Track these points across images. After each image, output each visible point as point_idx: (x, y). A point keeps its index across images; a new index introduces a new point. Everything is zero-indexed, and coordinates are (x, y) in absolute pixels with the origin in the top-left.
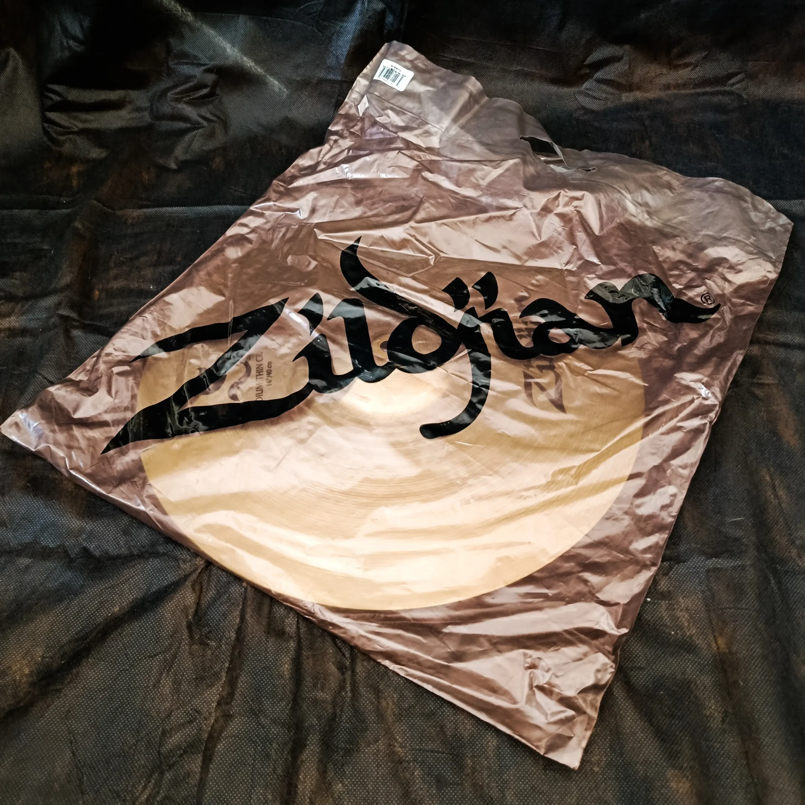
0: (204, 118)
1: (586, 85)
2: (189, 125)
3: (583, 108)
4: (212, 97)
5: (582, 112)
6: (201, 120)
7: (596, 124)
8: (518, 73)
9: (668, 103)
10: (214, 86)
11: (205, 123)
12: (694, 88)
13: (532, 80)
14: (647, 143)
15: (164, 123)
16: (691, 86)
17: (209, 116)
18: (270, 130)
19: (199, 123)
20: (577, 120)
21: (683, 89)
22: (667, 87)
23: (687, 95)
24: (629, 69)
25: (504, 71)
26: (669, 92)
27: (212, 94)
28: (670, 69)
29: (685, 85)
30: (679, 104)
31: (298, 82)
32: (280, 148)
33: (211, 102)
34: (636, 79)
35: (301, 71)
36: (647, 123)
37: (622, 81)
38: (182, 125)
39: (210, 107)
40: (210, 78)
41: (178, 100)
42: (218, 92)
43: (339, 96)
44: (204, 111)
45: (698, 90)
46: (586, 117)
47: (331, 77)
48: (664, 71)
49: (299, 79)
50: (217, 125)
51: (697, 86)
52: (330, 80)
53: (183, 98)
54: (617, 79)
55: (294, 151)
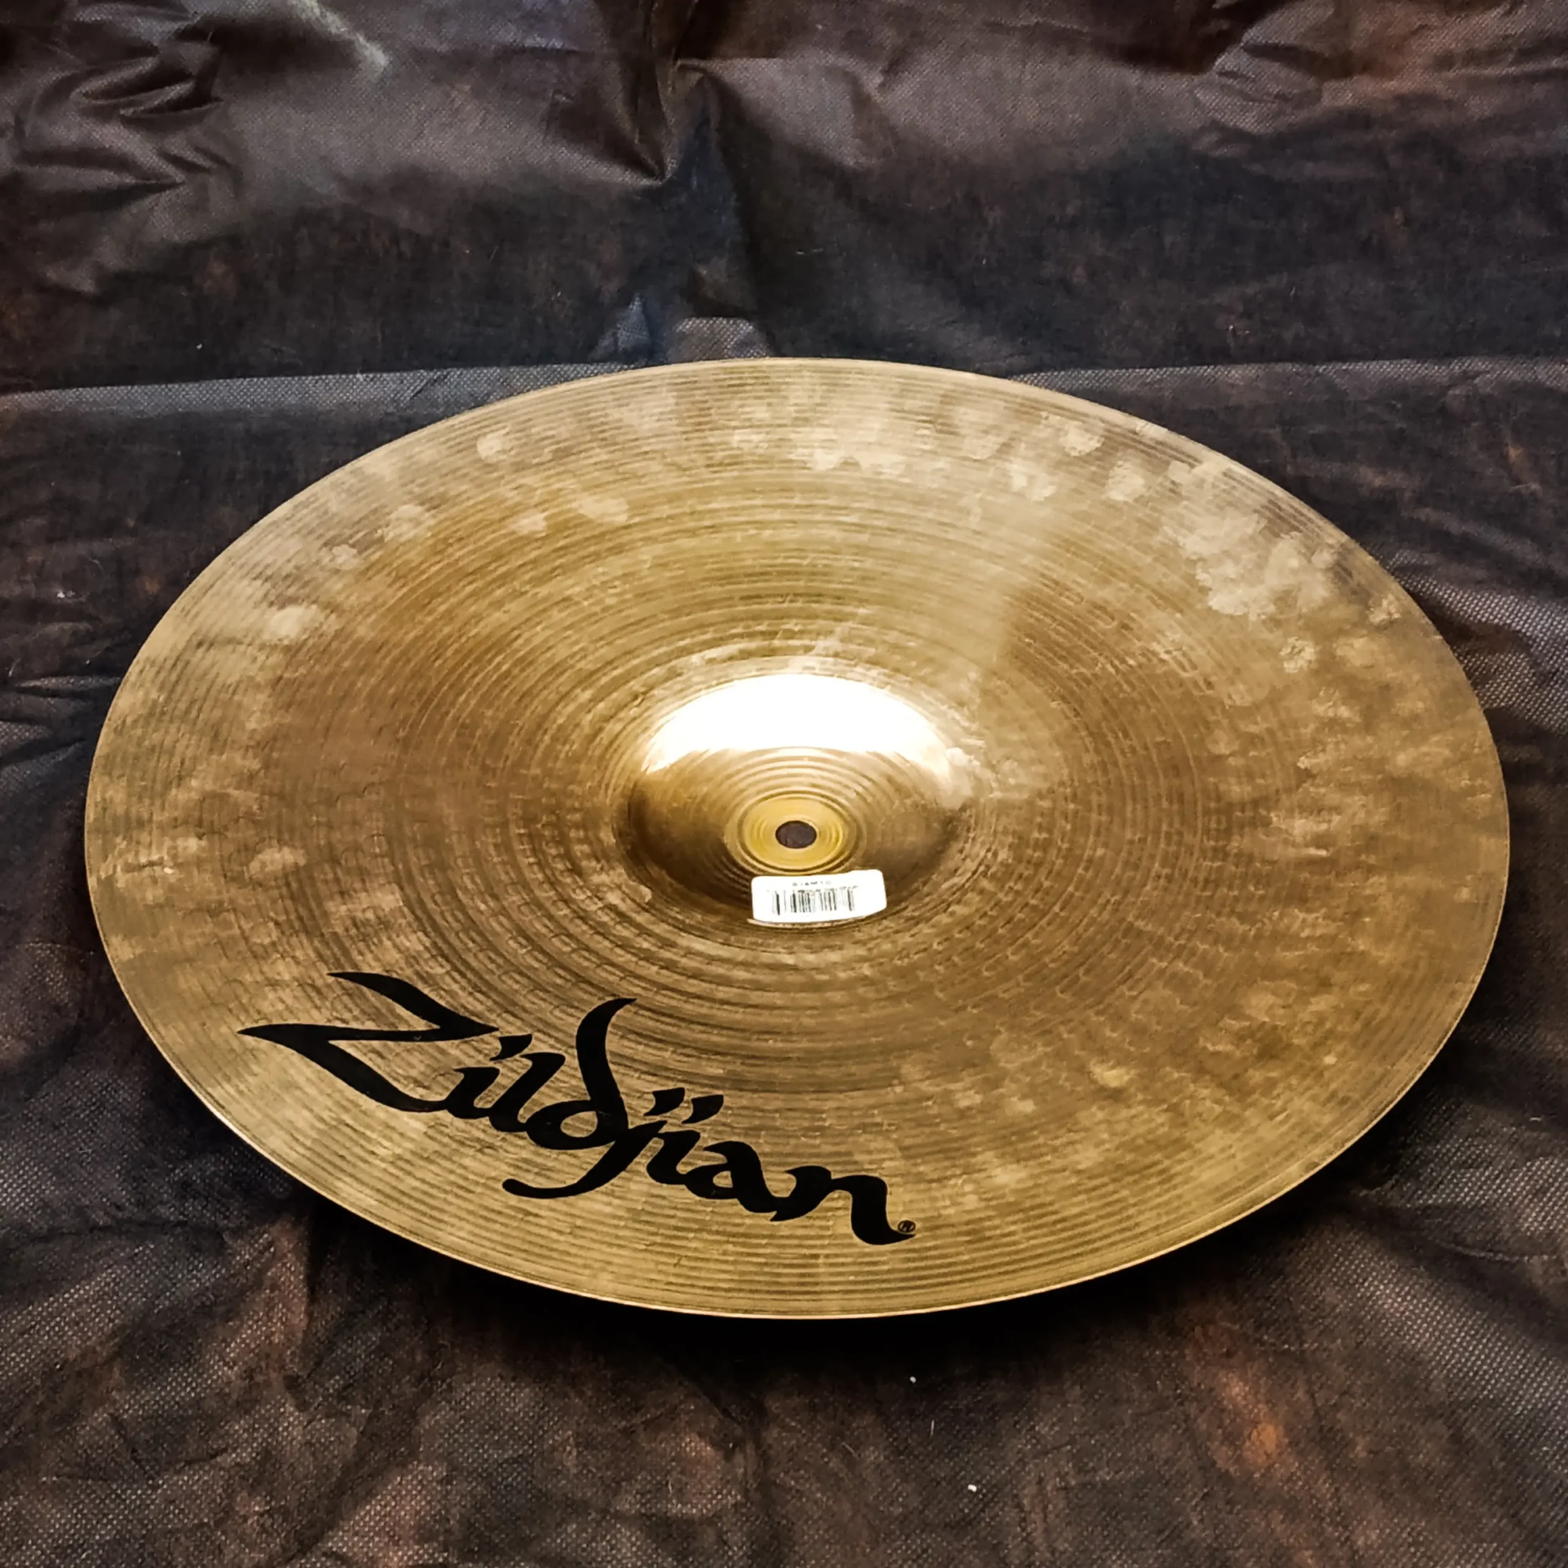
0: (178, 161)
1: (1226, 61)
2: (129, 180)
3: (1216, 126)
4: (200, 105)
5: (1213, 137)
6: (169, 169)
7: (1257, 168)
8: (1031, 35)
9: (1449, 104)
10: (206, 76)
11: (179, 176)
12: (1516, 62)
13: (1072, 52)
14: (1398, 216)
15: (53, 170)
16: (1510, 57)
17: (190, 156)
18: (365, 189)
19: (159, 176)
20: (1203, 159)
21: (1490, 64)
22: (1444, 61)
23: (1501, 81)
24: (1337, 14)
25: (995, 27)
26: (1451, 74)
27: (200, 98)
28: (1448, 14)
29: (1492, 55)
30: (1480, 106)
31: (442, 57)
32: (395, 240)
33: (200, 119)
34: (1358, 43)
35: (451, 29)
36: (1394, 160)
37: (1320, 47)
38: (108, 178)
39: (196, 131)
40: (196, 54)
41: (103, 115)
42: (217, 90)
43: (557, 92)
44: (177, 144)
45: (1530, 67)
46: (1224, 151)
47: (535, 41)
48: (1433, 19)
49: (444, 48)
50: (212, 180)
51: (1526, 54)
52: (533, 50)
53: (116, 107)
54: (1308, 44)
55: (435, 248)
